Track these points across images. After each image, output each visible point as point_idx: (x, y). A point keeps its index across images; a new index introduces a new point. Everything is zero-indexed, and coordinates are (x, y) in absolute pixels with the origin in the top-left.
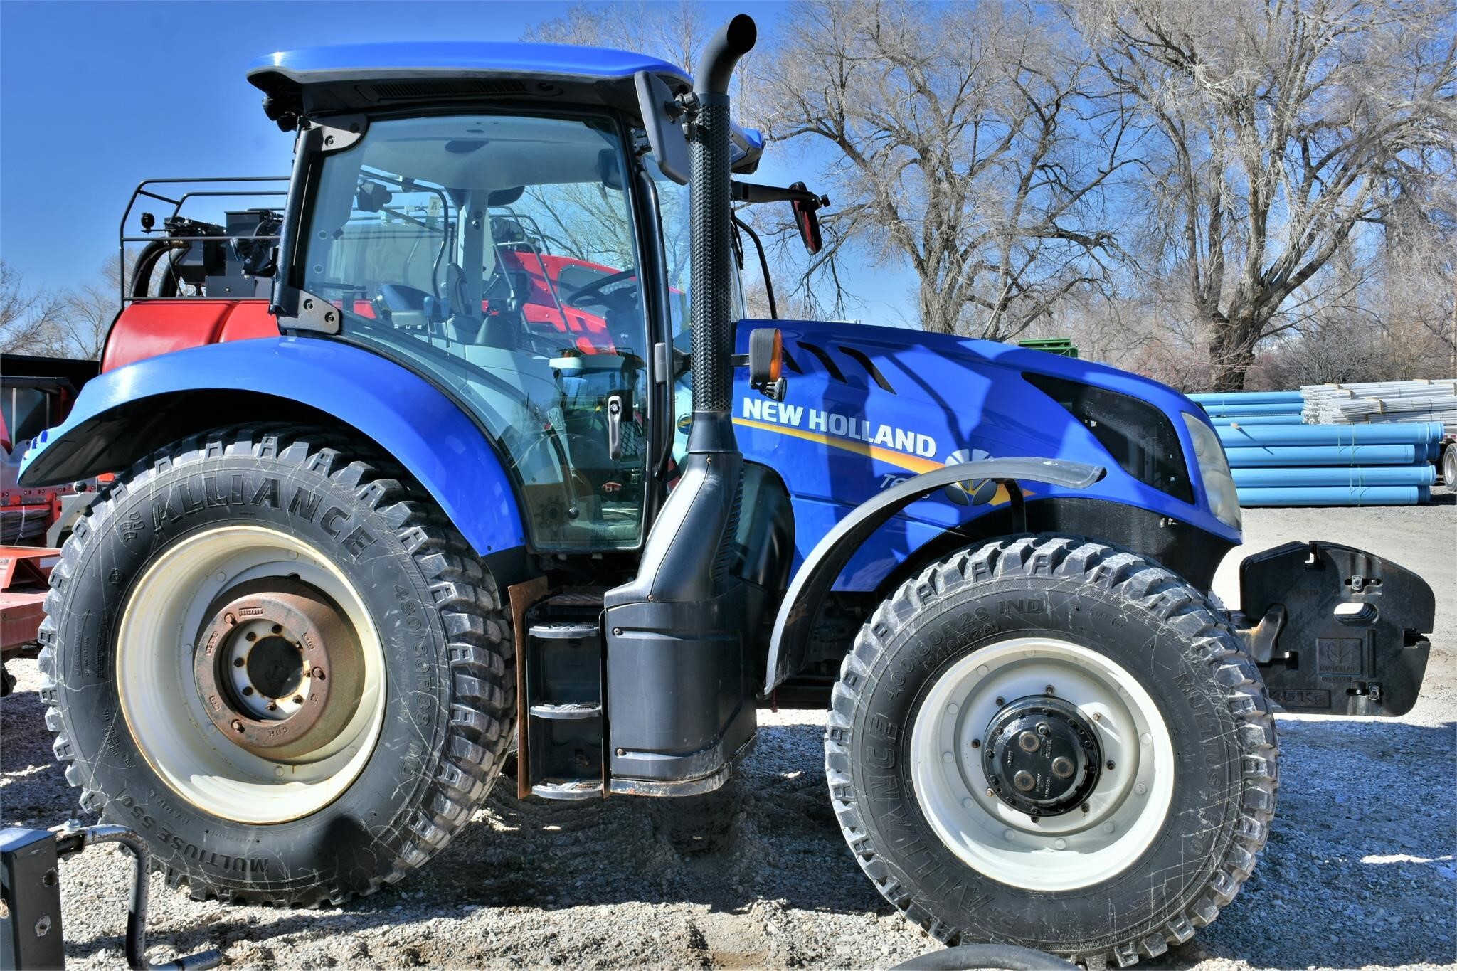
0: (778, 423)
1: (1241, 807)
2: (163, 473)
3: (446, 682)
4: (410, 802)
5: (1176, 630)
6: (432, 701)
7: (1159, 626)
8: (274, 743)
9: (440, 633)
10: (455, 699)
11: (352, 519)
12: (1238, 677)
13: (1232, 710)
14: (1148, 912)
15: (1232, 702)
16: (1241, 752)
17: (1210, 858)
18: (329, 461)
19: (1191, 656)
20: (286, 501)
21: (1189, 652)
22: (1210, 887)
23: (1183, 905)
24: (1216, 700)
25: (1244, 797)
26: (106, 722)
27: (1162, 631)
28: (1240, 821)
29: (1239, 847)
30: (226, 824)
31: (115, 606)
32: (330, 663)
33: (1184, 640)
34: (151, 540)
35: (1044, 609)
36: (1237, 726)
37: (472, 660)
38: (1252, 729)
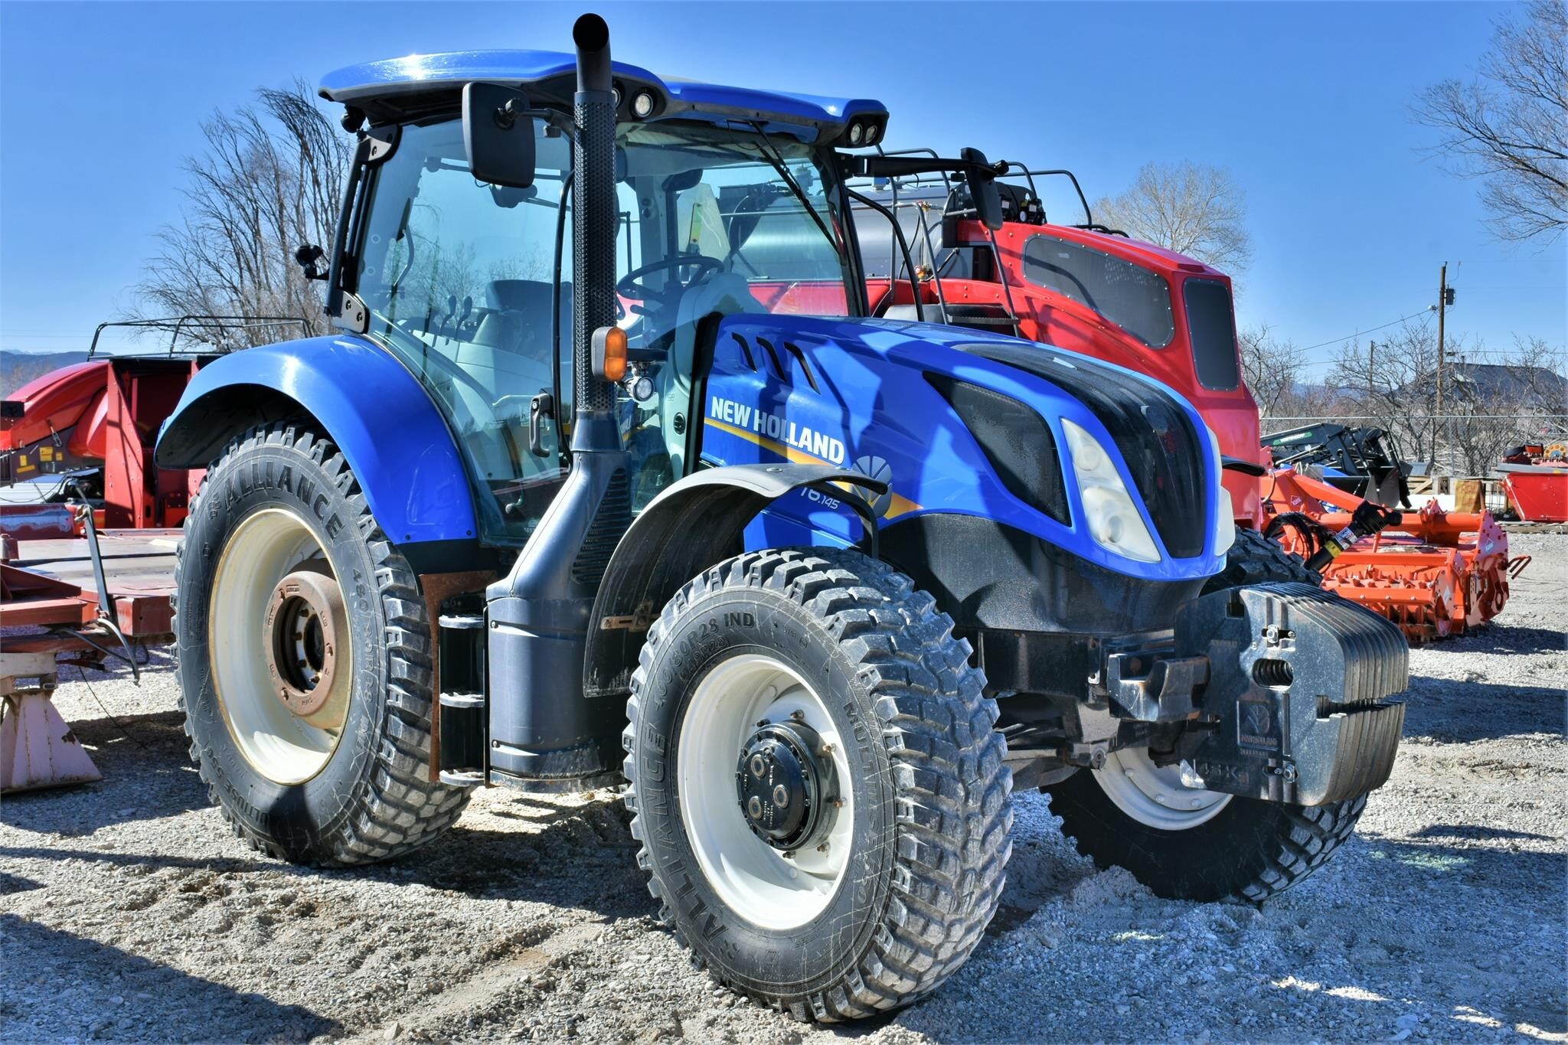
0: (733, 424)
1: (896, 855)
2: (234, 458)
3: (384, 663)
4: (362, 775)
5: (846, 653)
6: (374, 679)
7: (833, 648)
8: (305, 712)
9: (380, 617)
10: (389, 680)
11: (331, 505)
12: (893, 710)
13: (887, 746)
14: (827, 961)
15: (887, 737)
16: (895, 793)
17: (872, 908)
18: (321, 451)
19: (857, 683)
20: (295, 485)
21: (855, 679)
22: (874, 942)
23: (855, 959)
24: (873, 733)
25: (897, 843)
26: (201, 679)
27: (835, 654)
28: (895, 870)
29: (897, 900)
30: (265, 782)
31: (208, 576)
32: (337, 640)
33: (851, 665)
34: (225, 519)
35: (752, 623)
36: (891, 765)
37: (401, 644)
38: (903, 769)
